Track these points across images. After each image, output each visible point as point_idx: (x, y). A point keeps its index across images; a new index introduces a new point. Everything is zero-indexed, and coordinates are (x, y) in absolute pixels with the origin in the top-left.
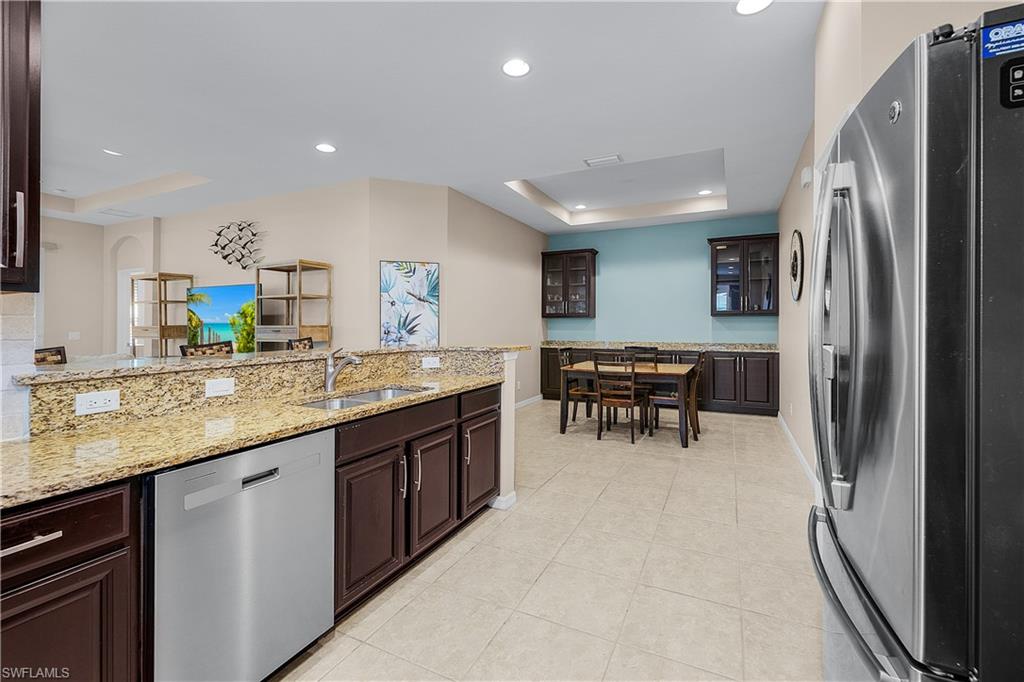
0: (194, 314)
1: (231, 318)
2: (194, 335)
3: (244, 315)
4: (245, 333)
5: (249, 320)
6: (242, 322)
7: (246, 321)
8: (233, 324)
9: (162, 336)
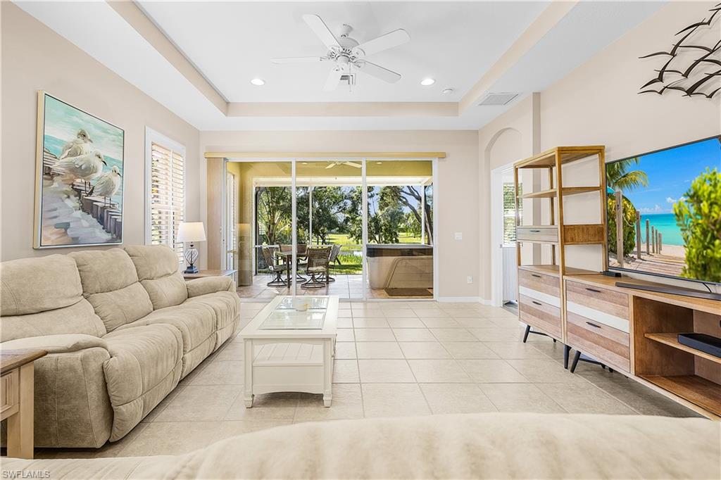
0: (629, 202)
1: (675, 206)
2: (630, 233)
3: (695, 198)
4: (698, 231)
5: (705, 206)
6: (693, 210)
7: (700, 209)
8: (679, 216)
9: (565, 241)
